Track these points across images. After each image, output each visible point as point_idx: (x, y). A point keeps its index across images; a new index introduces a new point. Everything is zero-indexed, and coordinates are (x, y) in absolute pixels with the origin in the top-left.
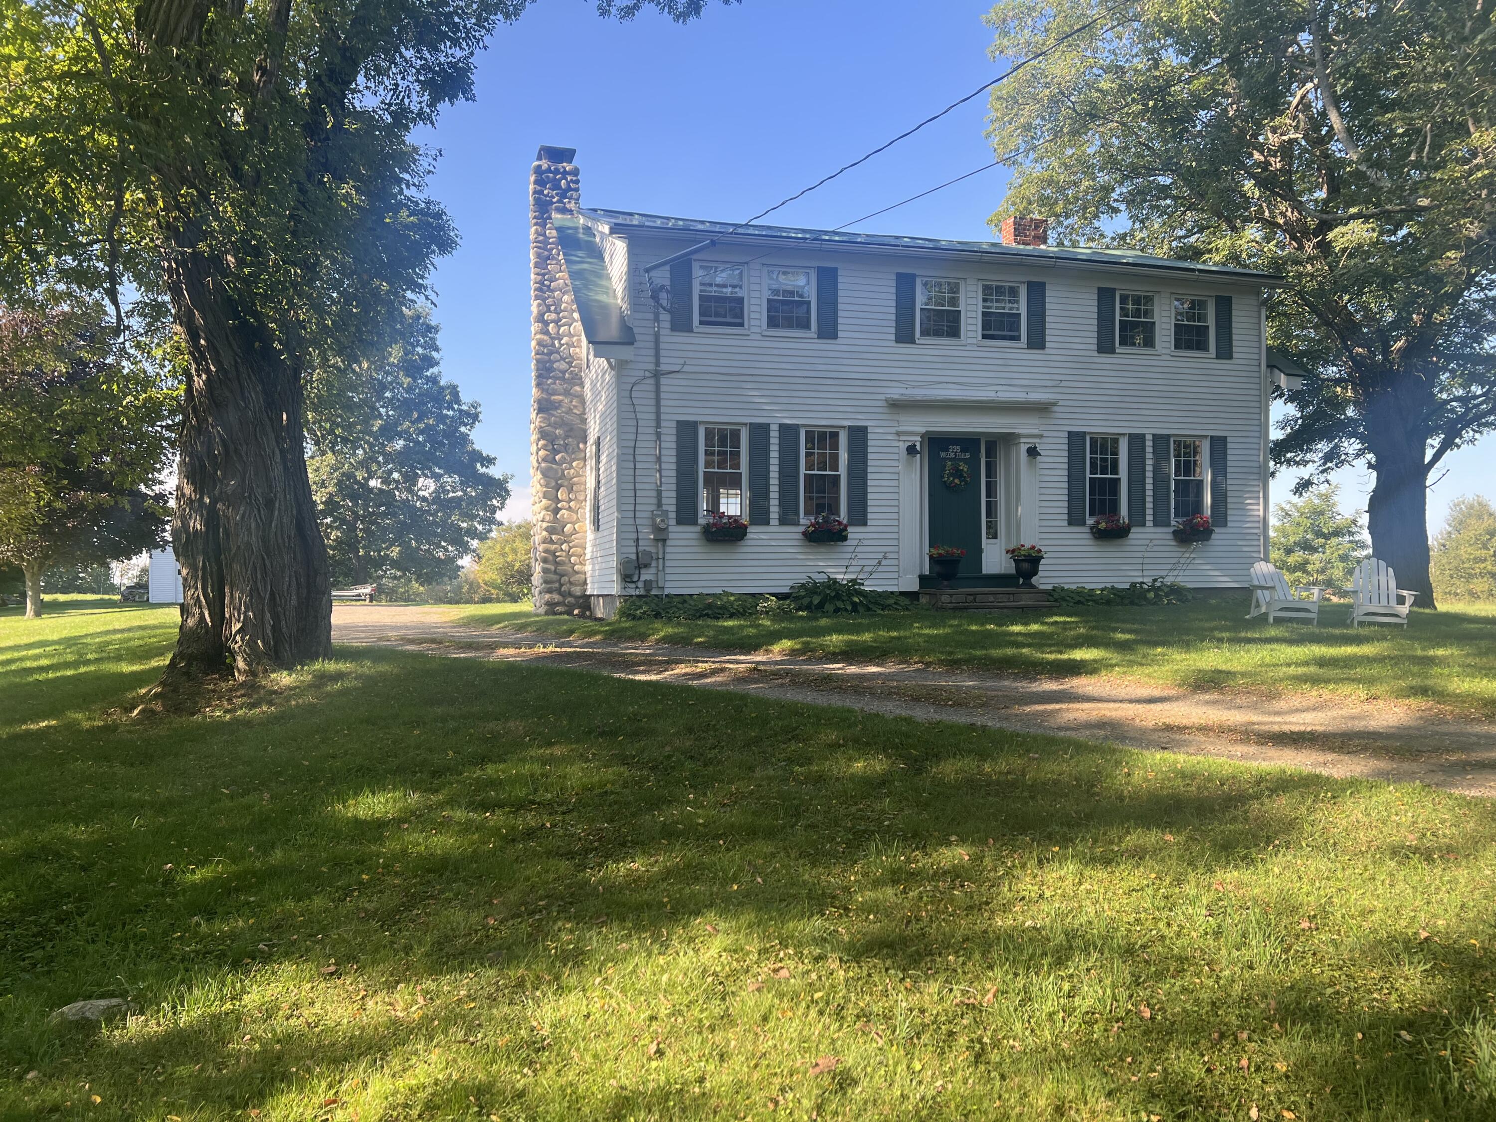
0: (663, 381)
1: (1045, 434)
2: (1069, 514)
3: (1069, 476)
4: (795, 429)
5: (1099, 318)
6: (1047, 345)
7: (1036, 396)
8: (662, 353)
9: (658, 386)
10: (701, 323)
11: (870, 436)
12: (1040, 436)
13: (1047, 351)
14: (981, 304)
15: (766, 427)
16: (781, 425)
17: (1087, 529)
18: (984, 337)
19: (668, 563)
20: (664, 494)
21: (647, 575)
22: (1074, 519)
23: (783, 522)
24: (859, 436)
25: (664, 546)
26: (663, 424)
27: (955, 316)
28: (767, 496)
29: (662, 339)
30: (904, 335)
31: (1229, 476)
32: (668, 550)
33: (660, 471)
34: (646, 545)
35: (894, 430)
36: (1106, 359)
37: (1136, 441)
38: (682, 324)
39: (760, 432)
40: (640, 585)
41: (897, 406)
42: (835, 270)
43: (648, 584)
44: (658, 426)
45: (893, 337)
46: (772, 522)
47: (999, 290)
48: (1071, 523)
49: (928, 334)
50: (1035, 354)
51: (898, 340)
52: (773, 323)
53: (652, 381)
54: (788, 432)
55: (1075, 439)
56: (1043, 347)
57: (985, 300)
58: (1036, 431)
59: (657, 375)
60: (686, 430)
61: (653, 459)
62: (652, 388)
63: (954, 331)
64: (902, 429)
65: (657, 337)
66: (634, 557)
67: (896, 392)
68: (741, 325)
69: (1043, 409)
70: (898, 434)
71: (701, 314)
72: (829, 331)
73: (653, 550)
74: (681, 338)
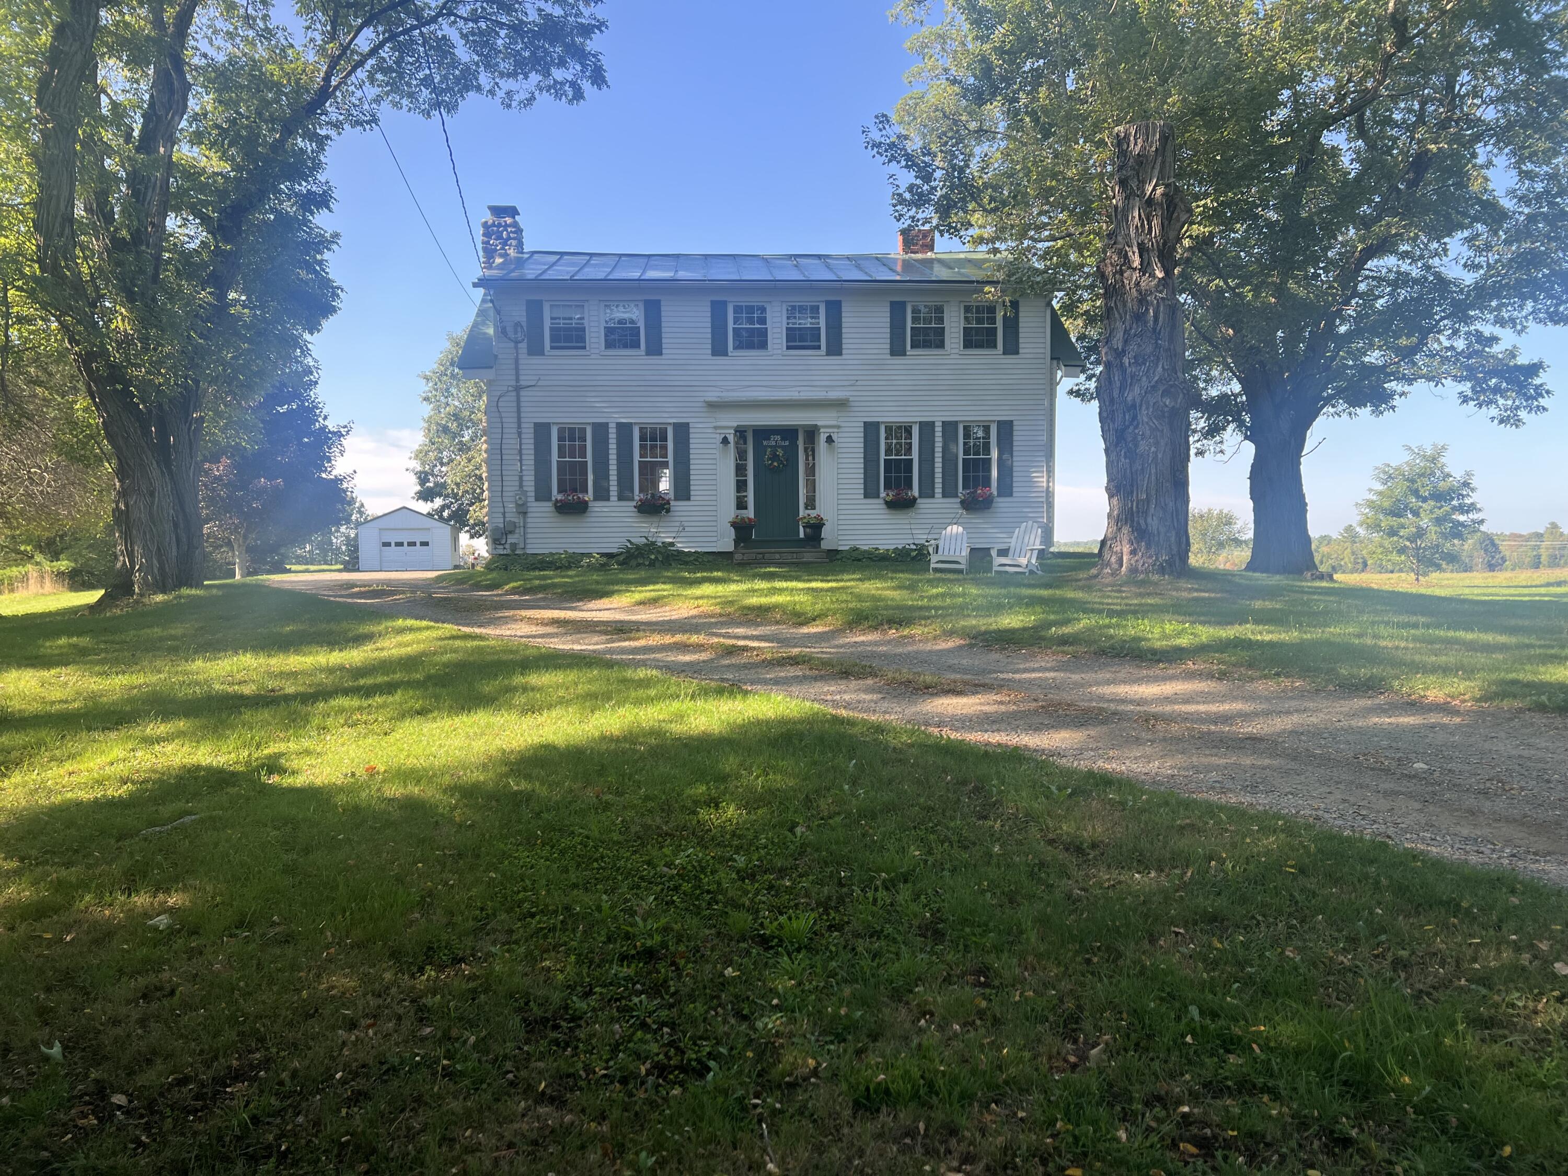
0: (522, 393)
1: (842, 424)
2: (865, 489)
3: (865, 458)
4: (629, 426)
5: (892, 327)
6: (844, 352)
7: (834, 395)
8: (521, 372)
9: (518, 397)
10: (552, 348)
11: (691, 430)
12: (839, 427)
13: (844, 357)
14: (785, 321)
15: (605, 426)
16: (618, 424)
17: (881, 501)
18: (788, 348)
19: (529, 530)
20: (525, 478)
21: (512, 539)
22: (870, 492)
23: (620, 498)
24: (682, 430)
25: (525, 518)
26: (523, 425)
27: (764, 333)
28: (607, 477)
29: (521, 362)
30: (719, 349)
31: (1015, 454)
32: (529, 520)
33: (521, 460)
34: (512, 517)
35: (712, 425)
36: (898, 360)
37: (927, 428)
38: (536, 350)
39: (601, 429)
40: (507, 546)
41: (713, 406)
42: (659, 301)
43: (514, 546)
44: (519, 427)
45: (710, 352)
46: (612, 498)
47: (802, 309)
48: (866, 496)
49: (742, 348)
50: (834, 360)
51: (715, 353)
52: (609, 345)
53: (514, 394)
54: (624, 429)
55: (871, 429)
56: (840, 354)
57: (788, 318)
58: (834, 423)
59: (518, 389)
60: (542, 430)
61: (516, 452)
62: (515, 399)
63: (763, 345)
64: (719, 424)
65: (517, 360)
66: (502, 526)
67: (712, 396)
68: (584, 348)
69: (841, 405)
70: (716, 428)
71: (552, 341)
72: (655, 349)
73: (516, 520)
74: (536, 360)
